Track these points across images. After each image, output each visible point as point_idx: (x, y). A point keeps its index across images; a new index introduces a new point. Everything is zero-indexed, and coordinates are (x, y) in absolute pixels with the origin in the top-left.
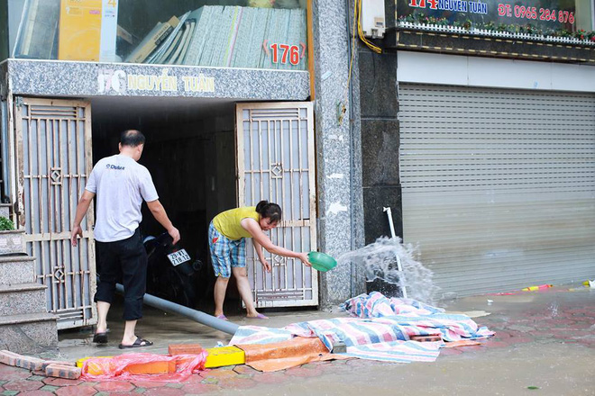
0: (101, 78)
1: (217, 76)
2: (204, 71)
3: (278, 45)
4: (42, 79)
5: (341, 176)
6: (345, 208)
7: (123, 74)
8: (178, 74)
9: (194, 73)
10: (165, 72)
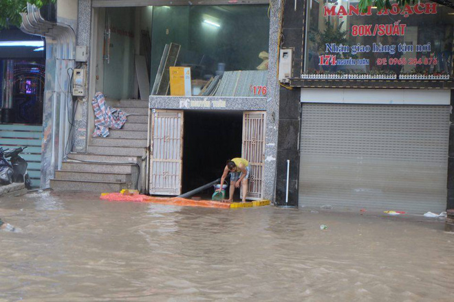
0: (181, 102)
1: (227, 100)
2: (221, 99)
3: (257, 87)
4: (160, 103)
5: (273, 144)
6: (275, 159)
7: (189, 100)
8: (211, 100)
9: (217, 99)
10: (205, 99)
